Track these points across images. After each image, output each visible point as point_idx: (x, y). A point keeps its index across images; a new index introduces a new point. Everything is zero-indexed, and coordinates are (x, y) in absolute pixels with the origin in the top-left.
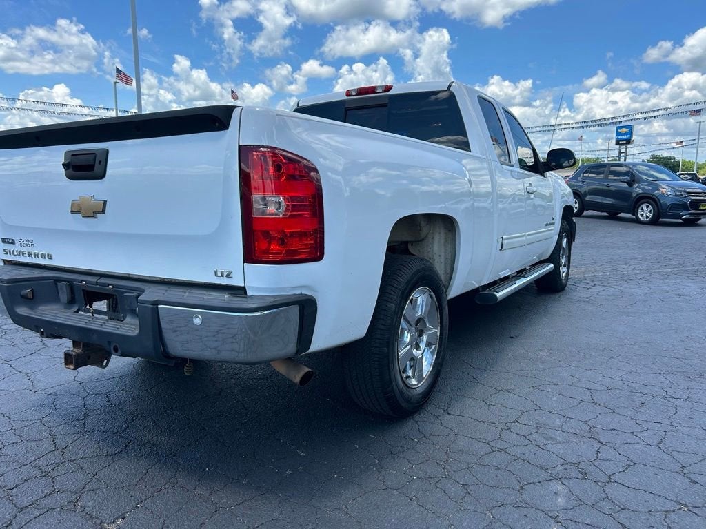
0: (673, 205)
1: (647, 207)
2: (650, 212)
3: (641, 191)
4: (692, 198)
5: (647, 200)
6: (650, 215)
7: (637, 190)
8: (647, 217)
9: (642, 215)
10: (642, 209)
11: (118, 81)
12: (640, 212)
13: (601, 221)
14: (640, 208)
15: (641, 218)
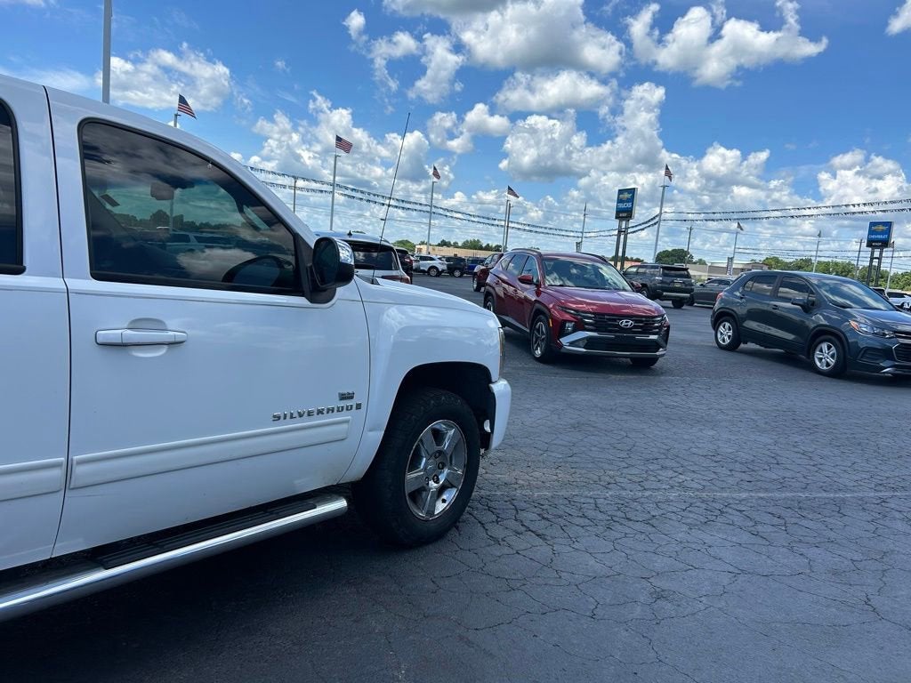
0: (868, 349)
1: (829, 348)
2: (833, 356)
3: (825, 322)
4: (901, 340)
5: (830, 337)
6: (832, 362)
7: (819, 319)
8: (828, 365)
9: (820, 359)
10: (821, 351)
11: (179, 113)
12: (817, 354)
13: (763, 362)
14: (818, 348)
15: (818, 364)
